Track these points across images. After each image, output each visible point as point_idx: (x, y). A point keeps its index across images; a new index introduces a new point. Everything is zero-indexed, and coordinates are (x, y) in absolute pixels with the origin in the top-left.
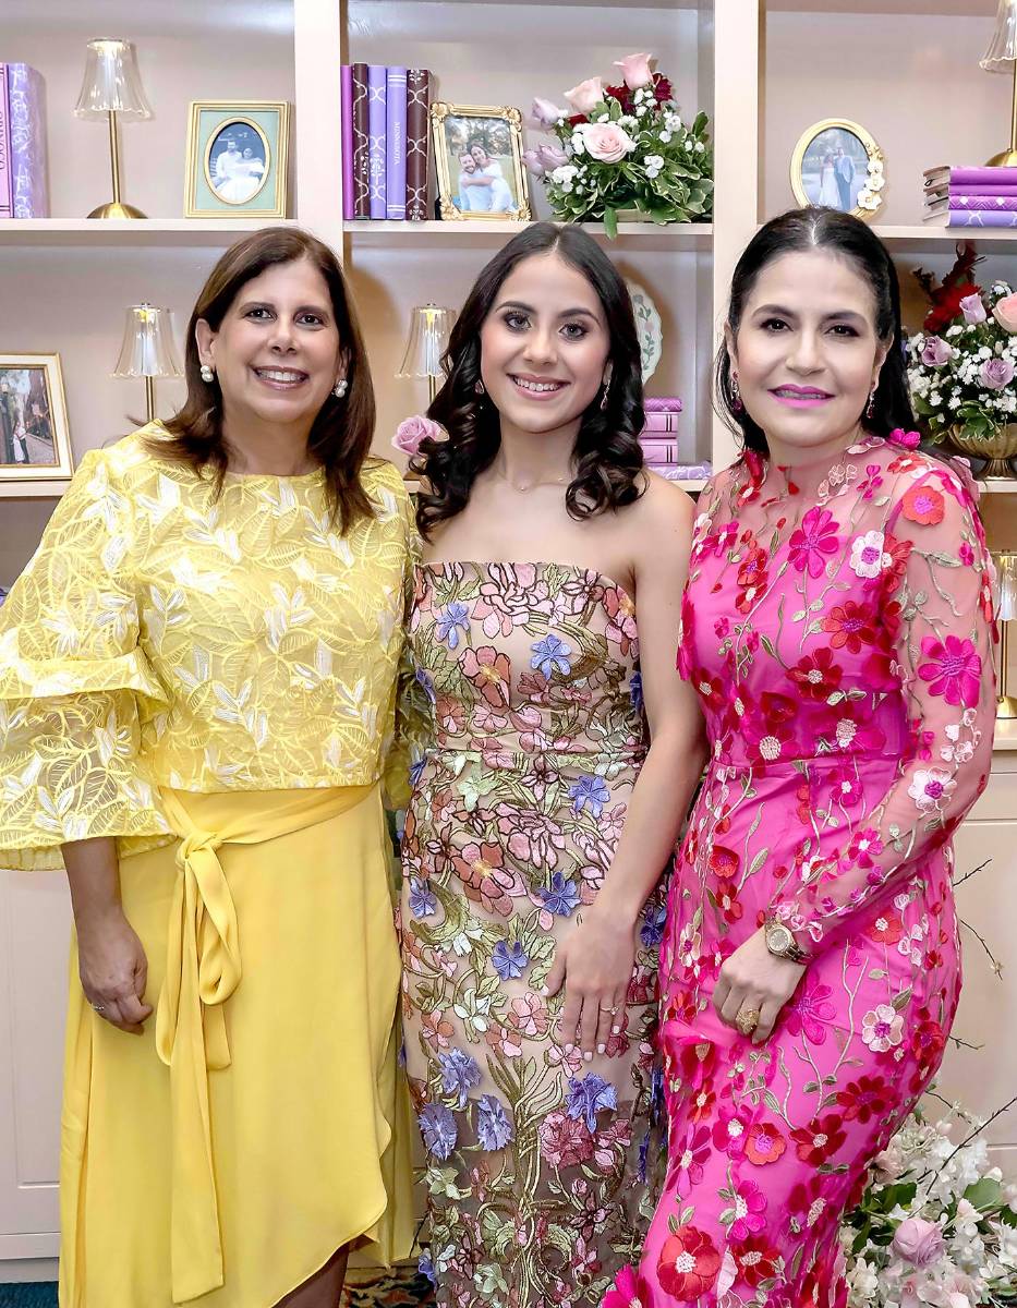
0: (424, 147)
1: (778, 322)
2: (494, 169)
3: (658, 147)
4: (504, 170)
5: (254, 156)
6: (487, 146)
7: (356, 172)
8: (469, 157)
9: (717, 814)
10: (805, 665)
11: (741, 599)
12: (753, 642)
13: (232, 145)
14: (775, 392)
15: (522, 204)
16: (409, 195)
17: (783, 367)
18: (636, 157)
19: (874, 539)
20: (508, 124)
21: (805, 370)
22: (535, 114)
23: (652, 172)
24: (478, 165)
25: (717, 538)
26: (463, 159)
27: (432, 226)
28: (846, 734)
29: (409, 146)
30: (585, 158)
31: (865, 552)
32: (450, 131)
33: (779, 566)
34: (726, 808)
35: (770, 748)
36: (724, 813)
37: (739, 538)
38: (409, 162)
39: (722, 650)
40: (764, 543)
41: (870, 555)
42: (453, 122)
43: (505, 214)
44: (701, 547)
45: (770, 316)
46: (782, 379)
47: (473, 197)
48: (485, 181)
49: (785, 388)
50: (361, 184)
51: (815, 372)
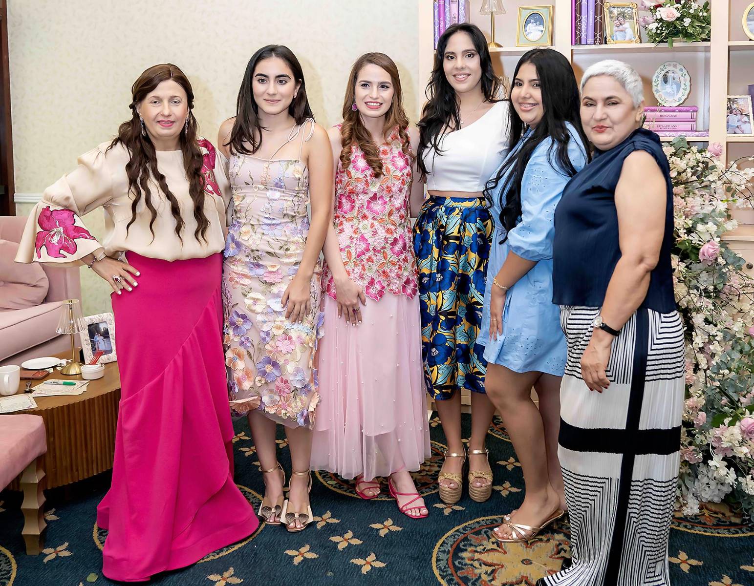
0: (601, 19)
2: (627, 25)
3: (689, 15)
4: (630, 25)
5: (540, 24)
6: (624, 17)
7: (576, 29)
8: (617, 21)
13: (532, 21)
15: (637, 37)
16: (595, 36)
18: (681, 19)
20: (632, 9)
22: (642, 5)
23: (686, 24)
24: (621, 24)
26: (615, 22)
27: (604, 46)
29: (595, 19)
30: (661, 20)
32: (611, 12)
38: (595, 24)
42: (612, 9)
43: (631, 41)
47: (619, 36)
48: (623, 30)
50: (578, 33)
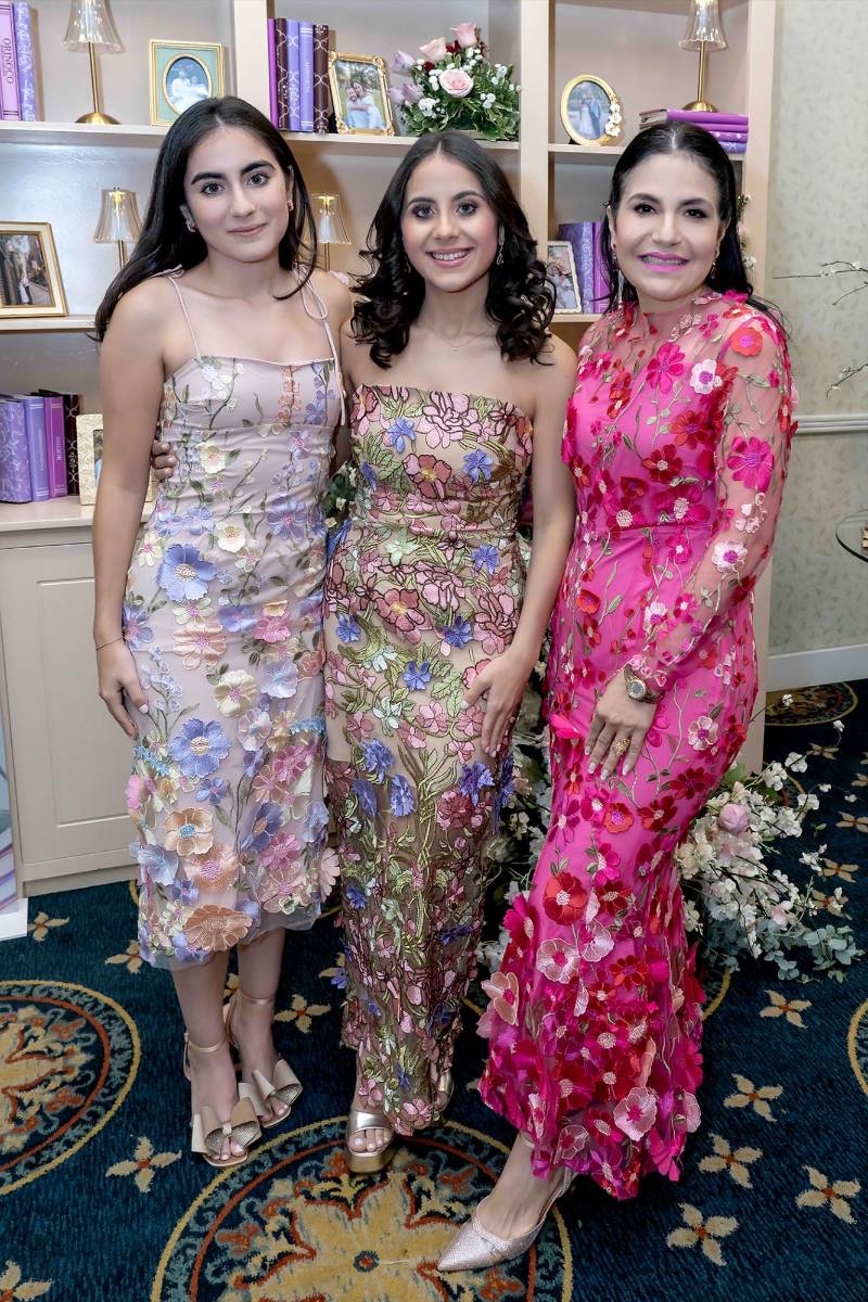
0: (324, 80)
1: (646, 207)
2: (369, 99)
3: (489, 88)
4: (375, 100)
5: (199, 83)
6: (363, 82)
7: (278, 96)
8: (352, 90)
9: (583, 566)
10: (656, 457)
11: (611, 408)
12: (617, 439)
13: (182, 73)
14: (643, 257)
15: (389, 124)
16: (316, 115)
17: (650, 240)
18: (473, 94)
19: (709, 365)
20: (376, 68)
21: (666, 243)
22: (397, 61)
23: (487, 105)
24: (358, 96)
25: (595, 363)
26: (348, 91)
27: (331, 137)
28: (681, 508)
29: (315, 80)
30: (440, 93)
31: (701, 374)
32: (339, 71)
33: (639, 383)
34: (590, 563)
35: (625, 519)
36: (589, 566)
37: (612, 365)
38: (315, 90)
39: (594, 445)
40: (630, 368)
41: (705, 377)
42: (340, 65)
43: (377, 131)
44: (583, 368)
45: (642, 202)
46: (649, 249)
47: (356, 117)
48: (364, 107)
49: (652, 255)
50: (283, 106)
51: (673, 244)
